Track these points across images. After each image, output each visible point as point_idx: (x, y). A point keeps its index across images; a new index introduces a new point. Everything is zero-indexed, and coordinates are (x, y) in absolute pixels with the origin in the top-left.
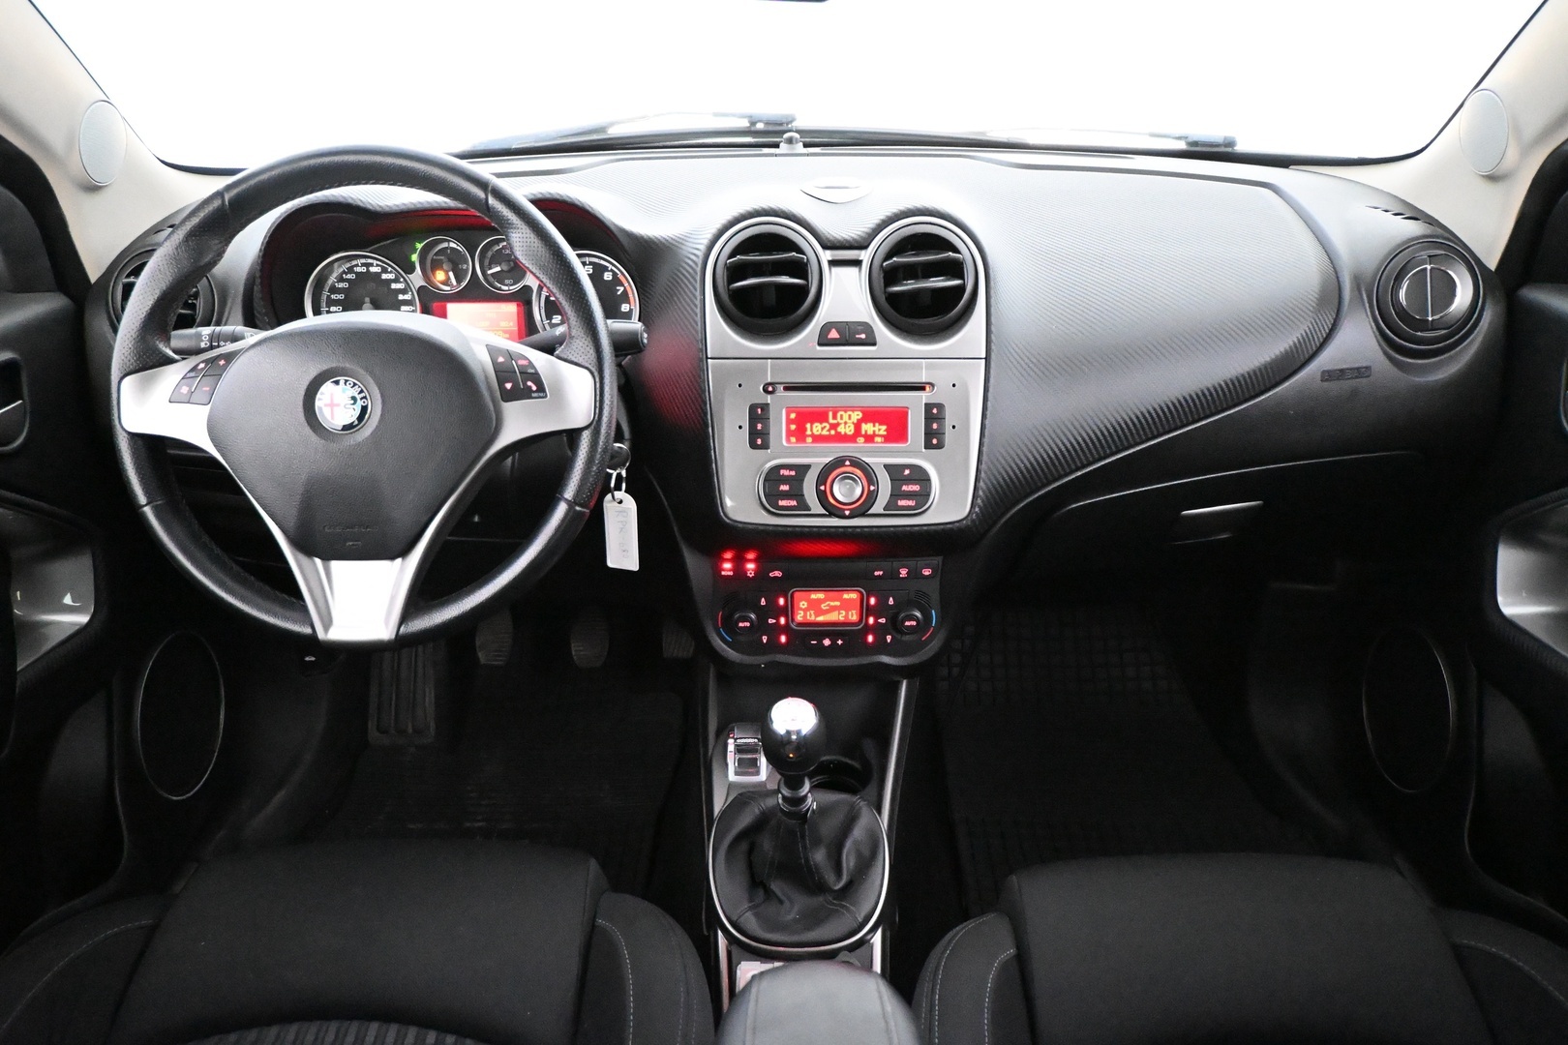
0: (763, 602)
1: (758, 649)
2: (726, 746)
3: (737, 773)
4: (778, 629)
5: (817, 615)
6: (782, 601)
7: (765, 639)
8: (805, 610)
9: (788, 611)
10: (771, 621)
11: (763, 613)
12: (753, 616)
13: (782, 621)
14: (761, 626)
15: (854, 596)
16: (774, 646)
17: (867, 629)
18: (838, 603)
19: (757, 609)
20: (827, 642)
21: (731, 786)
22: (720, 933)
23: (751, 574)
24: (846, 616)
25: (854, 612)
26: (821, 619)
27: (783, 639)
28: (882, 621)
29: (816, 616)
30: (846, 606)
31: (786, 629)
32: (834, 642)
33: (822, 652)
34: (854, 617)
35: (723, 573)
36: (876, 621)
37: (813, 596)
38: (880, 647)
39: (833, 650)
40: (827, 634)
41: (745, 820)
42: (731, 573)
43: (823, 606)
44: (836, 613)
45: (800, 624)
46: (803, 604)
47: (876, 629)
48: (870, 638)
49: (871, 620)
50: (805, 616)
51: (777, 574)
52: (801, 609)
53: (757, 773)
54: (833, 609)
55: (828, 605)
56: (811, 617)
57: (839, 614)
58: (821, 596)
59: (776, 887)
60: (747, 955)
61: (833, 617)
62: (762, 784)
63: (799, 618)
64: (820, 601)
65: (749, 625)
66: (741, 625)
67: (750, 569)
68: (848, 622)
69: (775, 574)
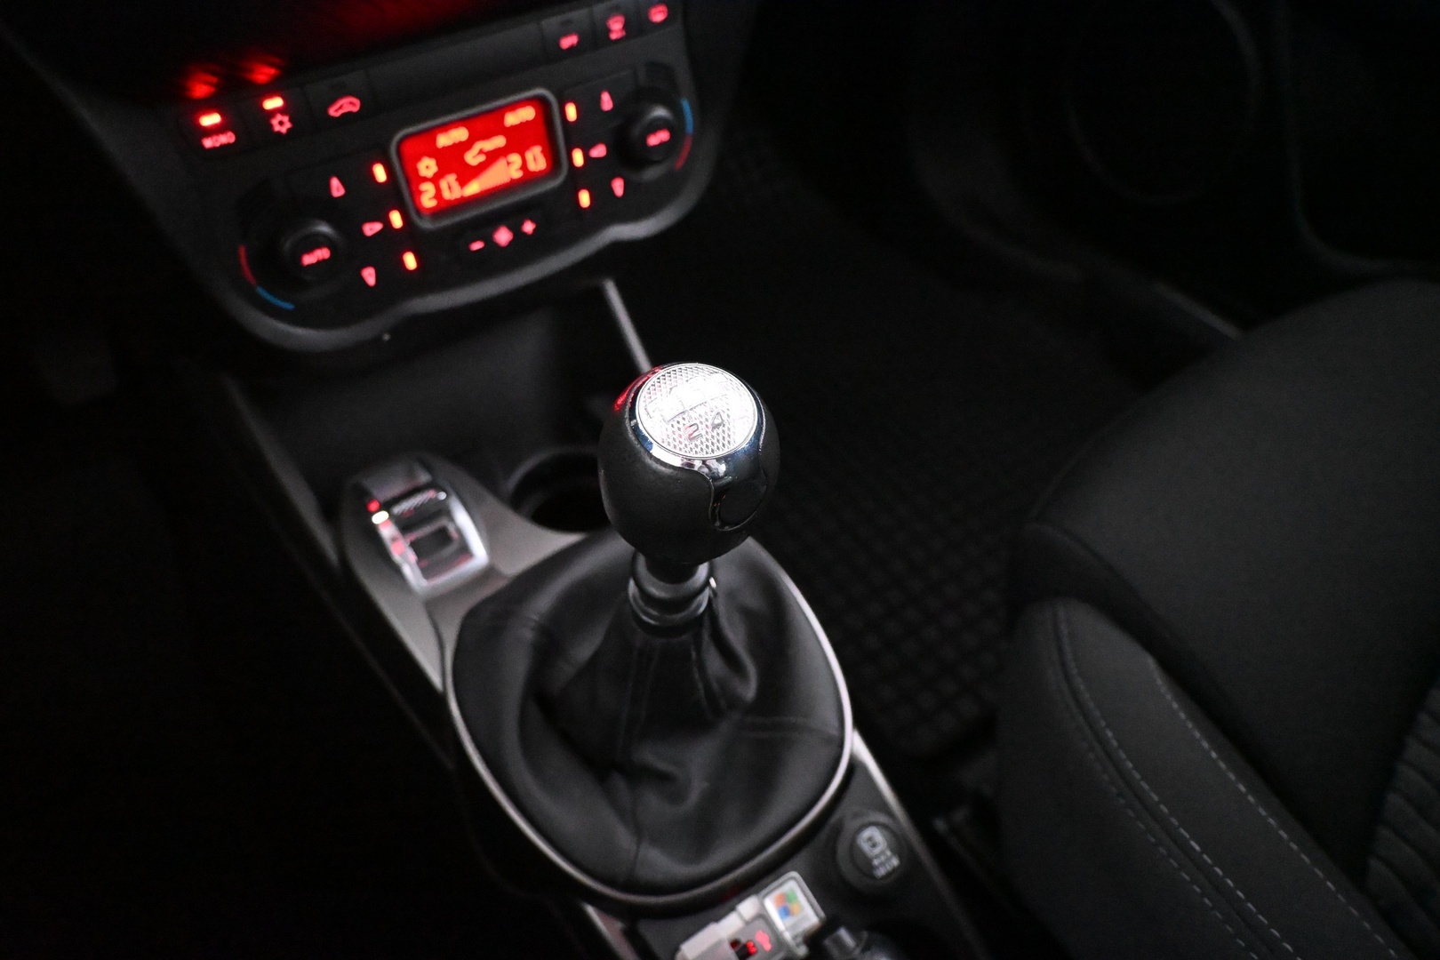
0: (337, 188)
1: (357, 304)
2: (372, 533)
3: (427, 572)
4: (392, 242)
5: (463, 182)
6: (380, 173)
7: (369, 276)
8: (435, 180)
9: (400, 192)
10: (371, 229)
11: (346, 216)
12: (324, 228)
13: (396, 219)
14: (352, 251)
15: (527, 114)
16: (396, 283)
17: (577, 179)
18: (499, 141)
19: (330, 209)
20: (503, 236)
21: (434, 606)
22: (591, 910)
23: (281, 125)
24: (524, 167)
25: (538, 149)
26: (473, 188)
27: (410, 261)
28: (599, 151)
29: (462, 186)
30: (518, 140)
31: (411, 237)
32: (517, 231)
33: (496, 261)
34: (537, 160)
35: (208, 143)
36: (586, 156)
37: (443, 140)
38: (607, 210)
39: (523, 251)
40: (495, 220)
41: (516, 665)
42: (226, 138)
43: (472, 158)
44: (501, 163)
45: (436, 213)
46: (427, 167)
47: (594, 176)
48: (585, 199)
49: (578, 158)
50: (438, 195)
51: (348, 105)
52: (425, 179)
53: (464, 551)
54: (492, 157)
55: (481, 152)
56: (452, 189)
58: (460, 134)
59: (650, 755)
60: (682, 924)
61: (497, 176)
62: (488, 573)
63: (428, 201)
64: (460, 147)
65: (323, 253)
66: (308, 260)
67: (273, 112)
68: (529, 178)
69: (341, 107)
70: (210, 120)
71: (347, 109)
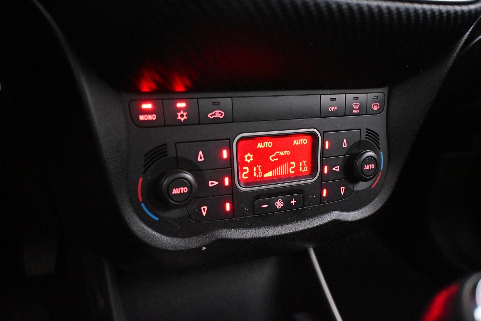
0: (200, 156)
4: (221, 194)
6: (224, 155)
8: (251, 166)
9: (233, 167)
10: (212, 183)
11: (201, 173)
12: (189, 176)
13: (227, 181)
18: (287, 153)
19: (194, 168)
24: (297, 169)
25: (305, 162)
26: (269, 174)
27: (228, 207)
28: (337, 168)
29: (264, 172)
30: (296, 155)
31: (232, 192)
32: (287, 203)
34: (305, 169)
36: (330, 170)
37: (261, 145)
39: (287, 213)
44: (286, 165)
45: (247, 184)
48: (325, 193)
49: (326, 170)
50: (251, 174)
52: (246, 164)
54: (282, 160)
55: (277, 156)
56: (259, 173)
57: (290, 166)
58: (268, 144)
61: (282, 170)
63: (246, 175)
64: (268, 151)
65: (185, 190)
66: (175, 191)
67: (180, 109)
68: (298, 175)
69: (214, 114)
70: (147, 106)
71: (218, 115)
